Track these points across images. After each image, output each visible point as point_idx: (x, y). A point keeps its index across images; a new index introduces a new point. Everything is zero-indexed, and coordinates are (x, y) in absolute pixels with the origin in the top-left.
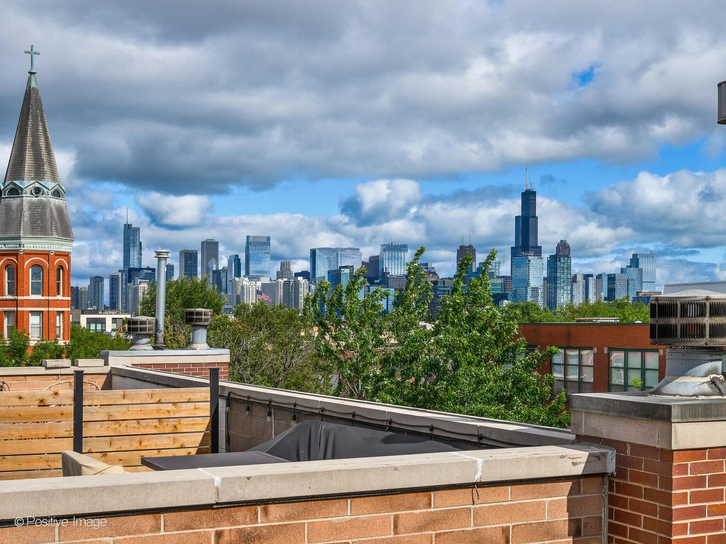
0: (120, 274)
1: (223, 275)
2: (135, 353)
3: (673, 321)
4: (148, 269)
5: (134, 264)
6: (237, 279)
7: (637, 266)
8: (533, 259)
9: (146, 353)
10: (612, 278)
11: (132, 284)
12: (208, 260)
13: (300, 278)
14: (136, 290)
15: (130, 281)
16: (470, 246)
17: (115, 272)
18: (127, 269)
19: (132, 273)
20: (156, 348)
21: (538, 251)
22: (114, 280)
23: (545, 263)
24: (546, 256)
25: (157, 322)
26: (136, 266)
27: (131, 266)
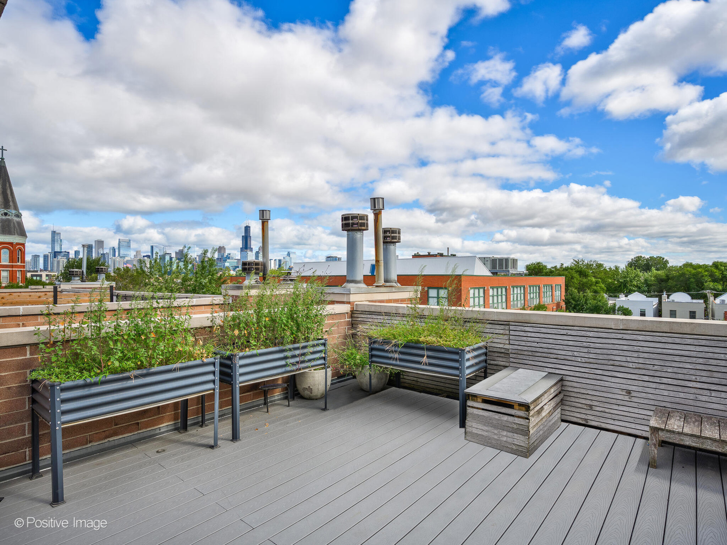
0: (49, 254)
1: (106, 256)
2: (73, 283)
3: (246, 267)
4: (65, 252)
5: (57, 249)
6: (114, 258)
7: (289, 256)
8: (249, 253)
9: (78, 283)
10: (280, 261)
11: (56, 259)
12: (98, 249)
13: (146, 258)
14: (58, 262)
15: (55, 258)
16: (223, 247)
17: (47, 253)
18: (53, 252)
19: (56, 254)
20: (82, 281)
21: (251, 250)
22: (46, 257)
23: (254, 253)
24: (254, 252)
25: (83, 271)
26: (59, 250)
27: (56, 251)
